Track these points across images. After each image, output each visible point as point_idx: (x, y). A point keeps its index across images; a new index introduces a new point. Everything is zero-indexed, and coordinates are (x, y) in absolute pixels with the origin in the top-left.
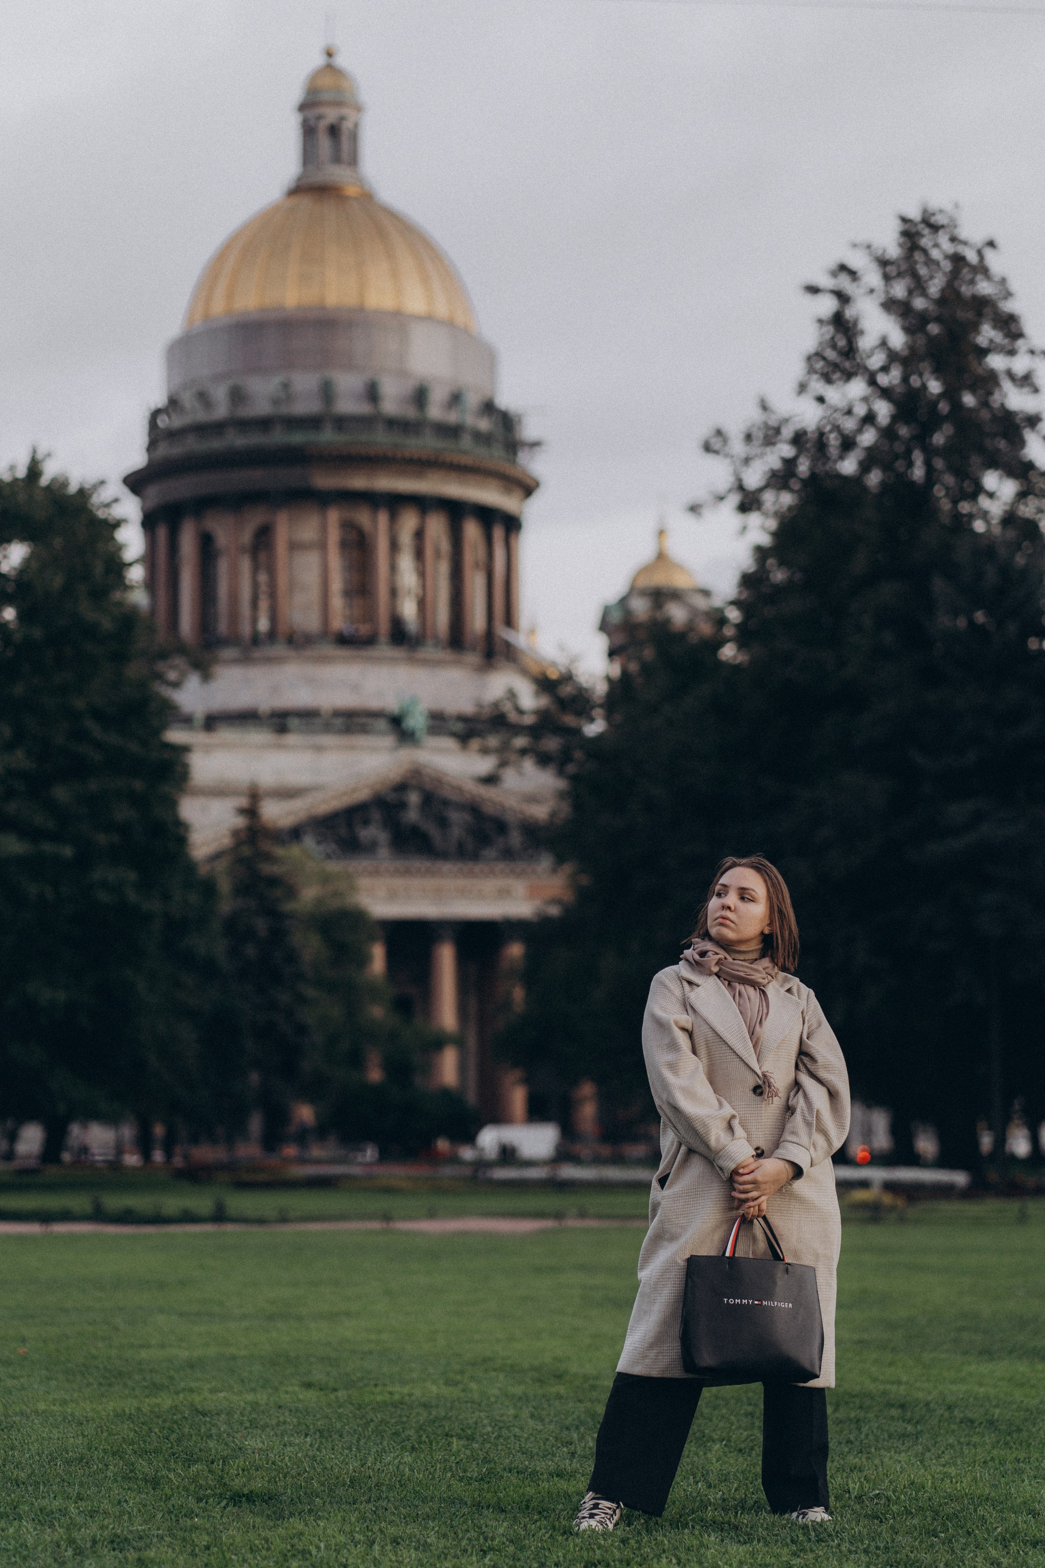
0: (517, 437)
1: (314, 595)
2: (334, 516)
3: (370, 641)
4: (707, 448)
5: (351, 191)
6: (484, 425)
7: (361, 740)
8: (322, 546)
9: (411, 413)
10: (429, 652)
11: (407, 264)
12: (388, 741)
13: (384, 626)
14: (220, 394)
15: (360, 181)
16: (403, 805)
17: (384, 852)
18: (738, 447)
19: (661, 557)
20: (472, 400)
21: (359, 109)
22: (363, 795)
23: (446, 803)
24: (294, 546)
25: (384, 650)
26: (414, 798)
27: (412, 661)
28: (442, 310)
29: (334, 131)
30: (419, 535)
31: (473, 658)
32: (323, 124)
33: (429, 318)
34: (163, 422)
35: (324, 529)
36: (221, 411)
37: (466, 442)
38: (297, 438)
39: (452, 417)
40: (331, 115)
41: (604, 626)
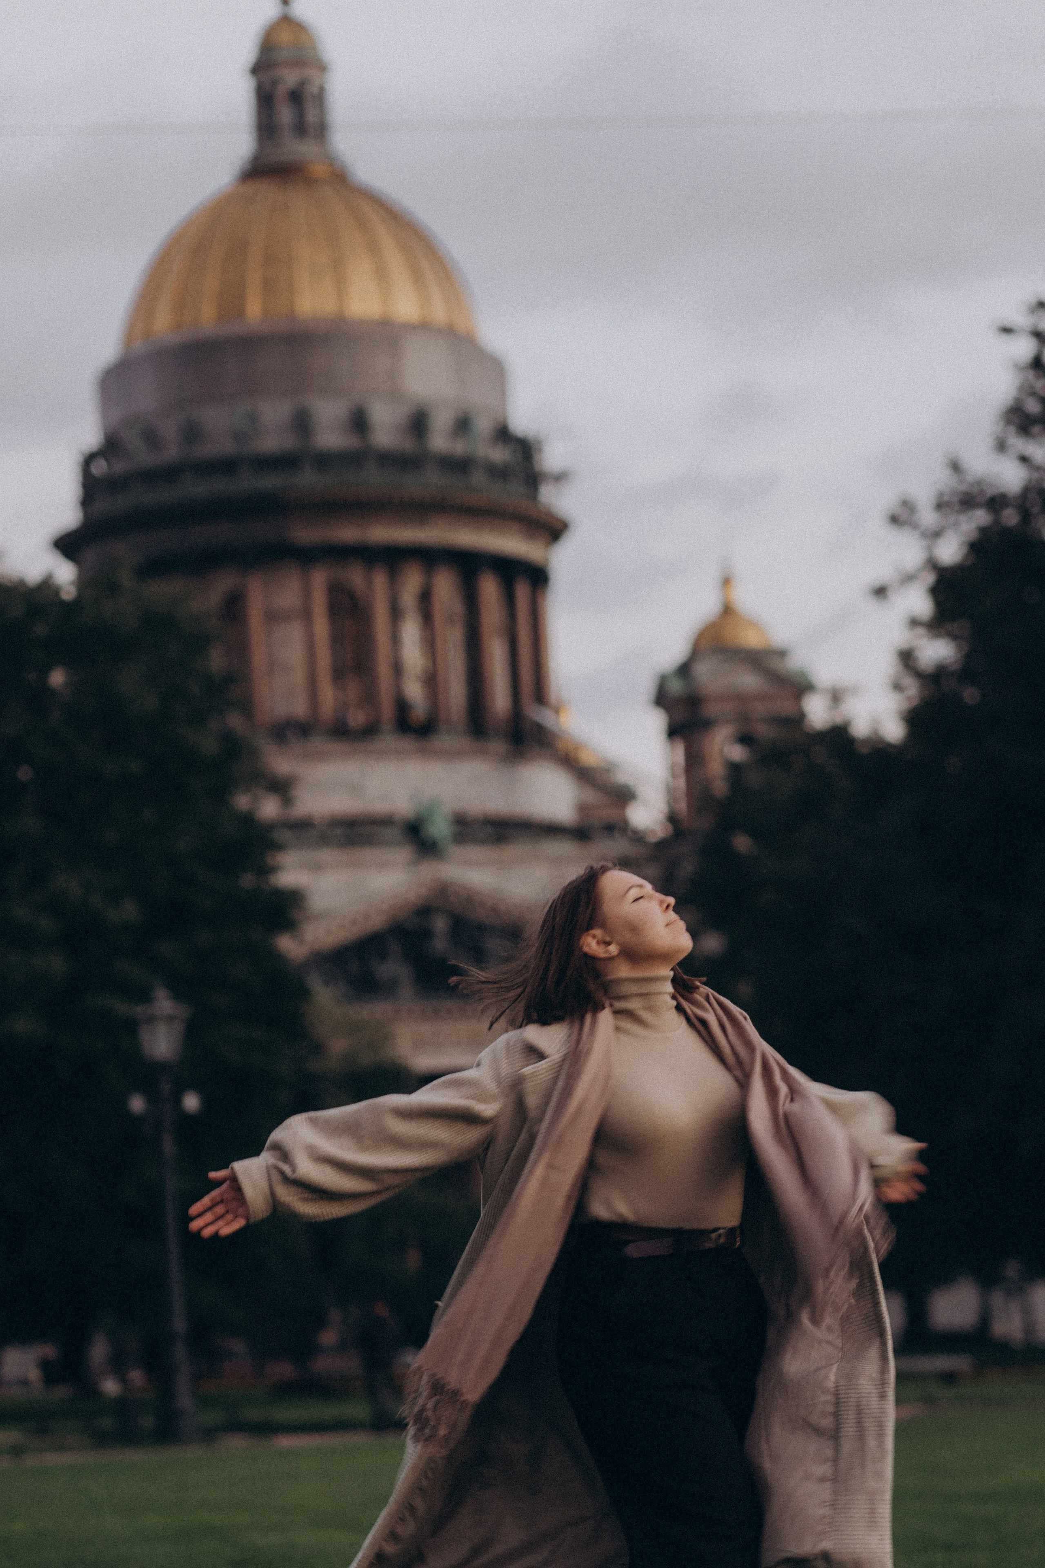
0: (537, 467)
1: (298, 676)
2: (319, 578)
3: (370, 731)
4: (894, 520)
5: (319, 170)
6: (499, 455)
7: (369, 854)
8: (306, 615)
9: (407, 445)
10: (444, 740)
11: (395, 260)
12: (402, 854)
13: (387, 710)
14: (170, 430)
15: (330, 160)
16: (426, 934)
17: (407, 991)
18: (928, 517)
19: (728, 610)
20: (483, 425)
21: (323, 68)
22: (377, 922)
23: (481, 928)
24: (273, 617)
25: (390, 740)
26: (440, 924)
27: (425, 753)
28: (439, 314)
29: (297, 97)
30: (425, 597)
31: (498, 746)
32: (282, 90)
33: (424, 326)
34: (100, 468)
35: (307, 594)
36: (172, 452)
37: (478, 478)
38: (270, 482)
39: (459, 448)
40: (290, 78)
41: (662, 699)
